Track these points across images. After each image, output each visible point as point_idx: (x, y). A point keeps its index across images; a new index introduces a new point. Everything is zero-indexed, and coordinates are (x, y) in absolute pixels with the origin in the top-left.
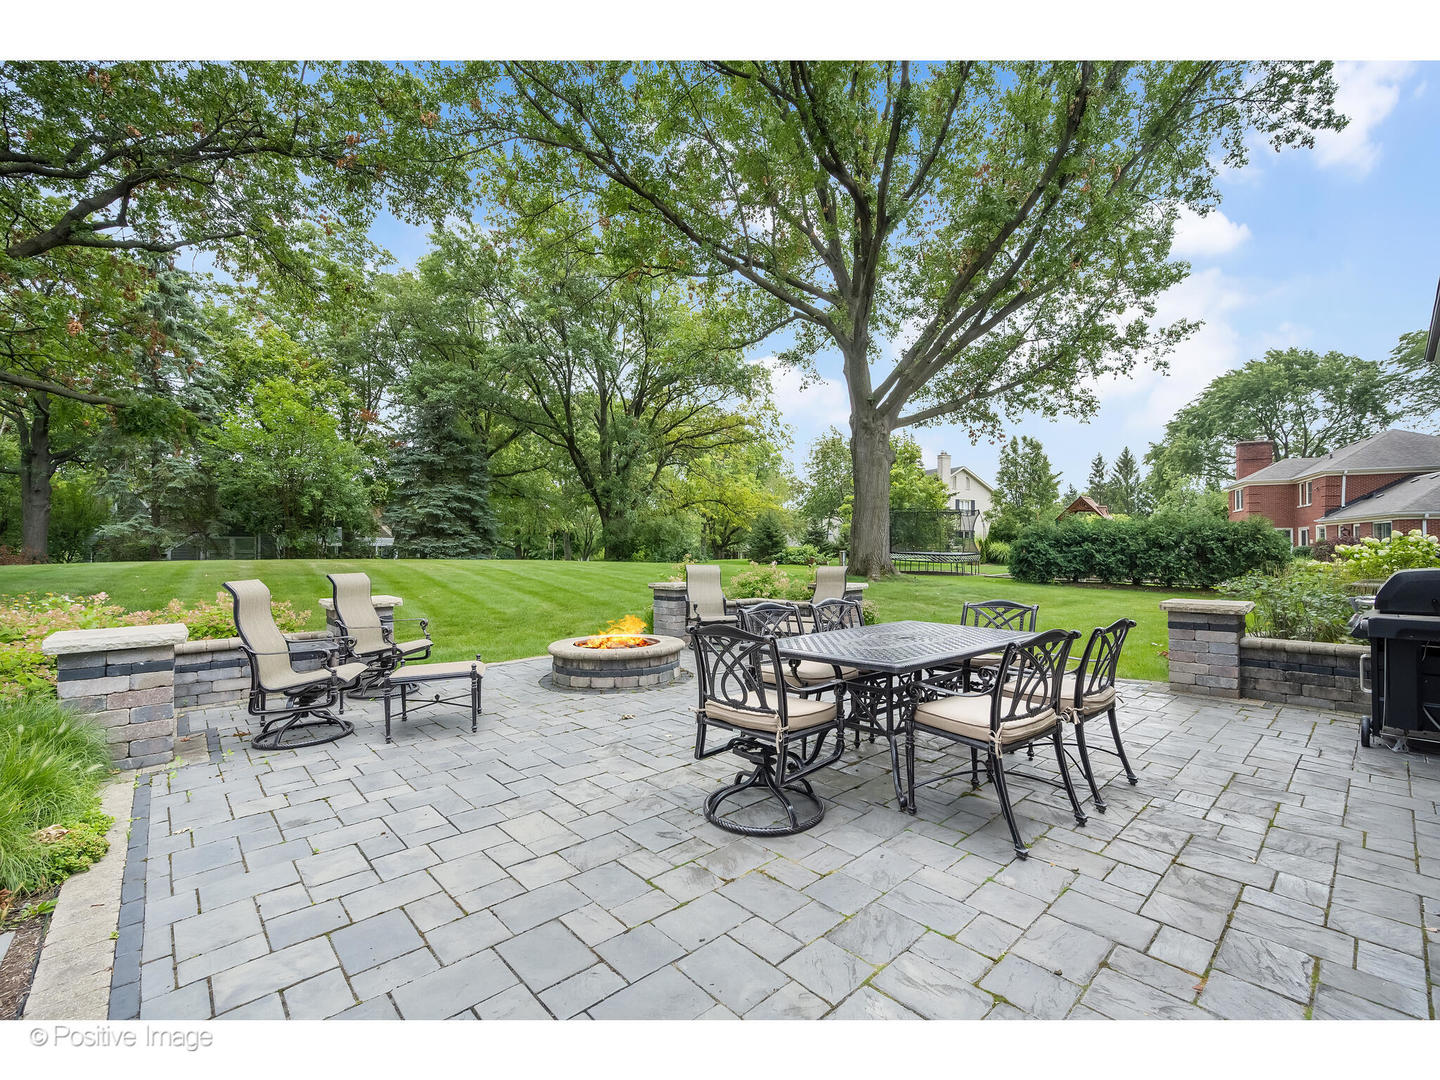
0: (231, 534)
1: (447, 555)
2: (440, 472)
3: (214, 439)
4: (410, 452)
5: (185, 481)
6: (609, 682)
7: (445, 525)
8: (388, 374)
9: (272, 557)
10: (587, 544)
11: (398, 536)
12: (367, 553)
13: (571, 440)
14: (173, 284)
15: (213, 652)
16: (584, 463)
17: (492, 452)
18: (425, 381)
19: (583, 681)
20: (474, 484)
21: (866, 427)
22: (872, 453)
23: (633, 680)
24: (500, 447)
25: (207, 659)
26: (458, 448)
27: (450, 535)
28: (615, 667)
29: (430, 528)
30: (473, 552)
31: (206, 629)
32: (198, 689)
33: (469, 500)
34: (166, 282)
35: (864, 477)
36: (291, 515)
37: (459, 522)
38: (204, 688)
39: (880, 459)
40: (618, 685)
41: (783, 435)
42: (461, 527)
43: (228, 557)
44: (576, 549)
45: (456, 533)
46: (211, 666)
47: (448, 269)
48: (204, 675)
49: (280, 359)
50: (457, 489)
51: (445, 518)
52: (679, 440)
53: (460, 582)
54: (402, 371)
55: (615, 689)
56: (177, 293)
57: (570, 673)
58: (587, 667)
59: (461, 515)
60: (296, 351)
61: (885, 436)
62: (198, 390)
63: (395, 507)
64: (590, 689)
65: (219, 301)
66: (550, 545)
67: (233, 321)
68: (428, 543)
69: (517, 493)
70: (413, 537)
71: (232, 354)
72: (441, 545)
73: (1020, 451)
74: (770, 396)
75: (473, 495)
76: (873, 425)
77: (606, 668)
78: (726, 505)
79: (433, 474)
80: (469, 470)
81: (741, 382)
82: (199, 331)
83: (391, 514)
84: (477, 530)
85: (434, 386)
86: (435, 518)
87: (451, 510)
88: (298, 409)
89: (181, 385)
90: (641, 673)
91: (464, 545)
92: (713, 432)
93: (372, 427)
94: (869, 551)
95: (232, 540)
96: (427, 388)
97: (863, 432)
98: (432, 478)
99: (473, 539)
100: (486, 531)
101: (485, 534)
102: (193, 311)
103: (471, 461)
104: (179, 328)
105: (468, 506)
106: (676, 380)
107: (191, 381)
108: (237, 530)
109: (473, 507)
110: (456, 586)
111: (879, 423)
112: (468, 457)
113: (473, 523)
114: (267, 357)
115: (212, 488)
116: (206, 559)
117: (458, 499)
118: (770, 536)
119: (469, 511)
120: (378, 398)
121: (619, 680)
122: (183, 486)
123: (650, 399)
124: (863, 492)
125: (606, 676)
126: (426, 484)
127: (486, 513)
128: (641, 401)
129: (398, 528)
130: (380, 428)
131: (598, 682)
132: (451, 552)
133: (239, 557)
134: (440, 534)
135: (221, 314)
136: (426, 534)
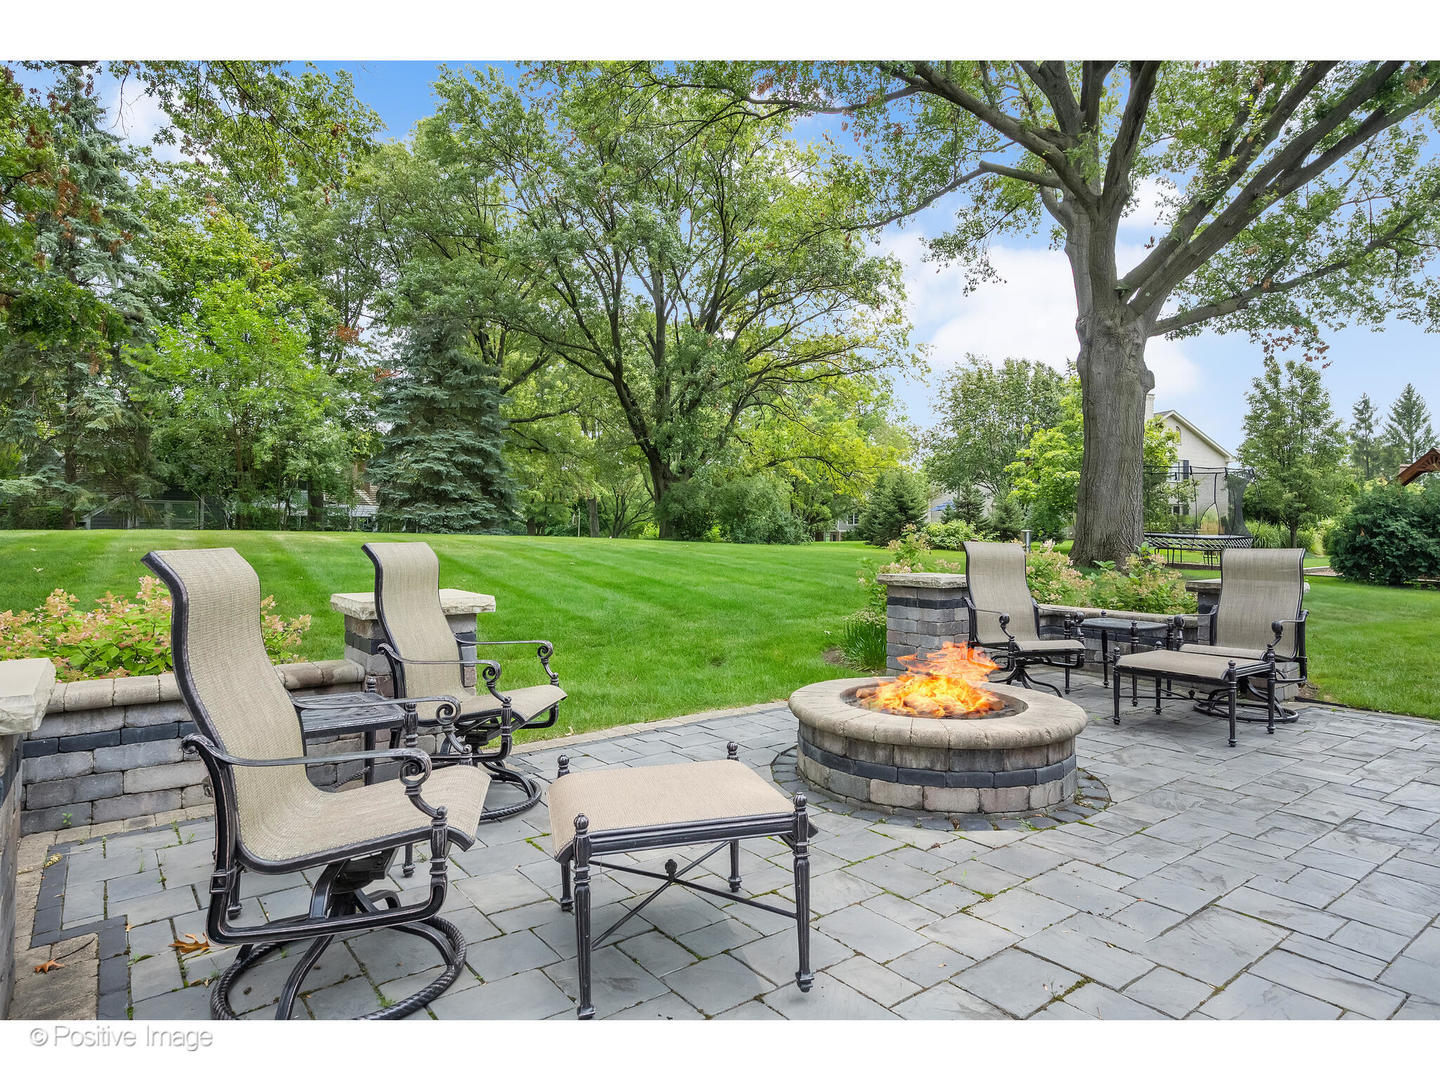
0: (167, 496)
1: (451, 529)
2: (440, 411)
3: (147, 362)
4: (401, 385)
5: (108, 420)
6: (964, 799)
7: (449, 487)
8: (371, 280)
9: (220, 527)
10: (617, 519)
11: (383, 500)
12: (342, 524)
13: (617, 370)
14: (98, 152)
15: (126, 707)
16: (634, 403)
17: (508, 387)
18: (424, 285)
19: (904, 794)
20: (487, 431)
21: (1109, 333)
22: (1118, 373)
23: (1015, 795)
24: (516, 382)
25: (114, 722)
26: (465, 379)
27: (455, 500)
28: (979, 764)
29: (428, 490)
30: (486, 526)
31: (114, 652)
32: (96, 787)
33: (481, 452)
34: (91, 149)
35: (1104, 410)
36: (245, 469)
37: (468, 483)
38: (107, 785)
39: (1131, 384)
40: (988, 806)
41: (915, 360)
42: (470, 490)
43: (160, 525)
44: (604, 526)
45: (464, 498)
46: (122, 737)
47: (456, 131)
48: (107, 757)
49: (234, 257)
50: (465, 436)
51: (451, 478)
52: (765, 370)
53: (496, 567)
54: (390, 276)
55: (980, 817)
56: (104, 165)
57: (869, 773)
58: (914, 762)
59: (471, 473)
60: (255, 247)
61: (1140, 348)
62: (128, 296)
63: (382, 461)
64: (919, 814)
65: (159, 182)
66: (571, 518)
67: (175, 206)
68: (426, 511)
69: (539, 446)
70: (404, 503)
71: (172, 249)
72: (443, 514)
73: (1284, 384)
74: (901, 304)
75: (487, 445)
76: (1121, 330)
77: (958, 766)
78: (829, 464)
79: (430, 413)
80: (478, 411)
81: (864, 282)
82: (130, 216)
83: (378, 470)
84: (491, 494)
85: (438, 292)
86: (437, 476)
87: (456, 464)
88: (257, 322)
89: (108, 291)
90: (1031, 780)
91: (474, 515)
92: (814, 357)
93: (351, 351)
94: (1112, 528)
95: (168, 504)
96: (427, 293)
97: (1103, 341)
98: (431, 421)
99: (484, 507)
100: (502, 495)
101: (502, 500)
102: (124, 190)
103: (483, 397)
104: (106, 213)
105: (479, 461)
106: (769, 282)
107: (120, 285)
108: (174, 491)
109: (486, 461)
110: (493, 573)
111: (1130, 327)
112: (481, 392)
113: (486, 485)
114: (218, 253)
115: (143, 433)
116: (134, 527)
117: (467, 450)
118: (903, 508)
119: (480, 468)
120: (357, 314)
121: (988, 796)
122: (106, 427)
123: (728, 311)
124: (1102, 436)
125: (959, 784)
126: (424, 429)
127: (502, 470)
128: (713, 314)
129: (386, 490)
130: (361, 352)
131: (942, 798)
132: (457, 525)
133: (176, 526)
134: (441, 498)
135: (160, 197)
136: (424, 499)
